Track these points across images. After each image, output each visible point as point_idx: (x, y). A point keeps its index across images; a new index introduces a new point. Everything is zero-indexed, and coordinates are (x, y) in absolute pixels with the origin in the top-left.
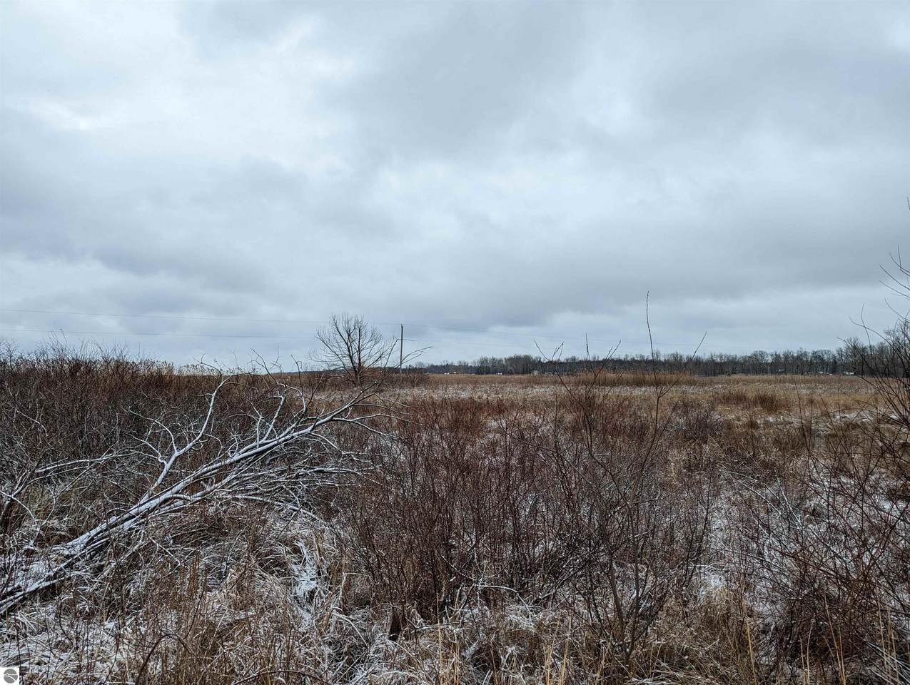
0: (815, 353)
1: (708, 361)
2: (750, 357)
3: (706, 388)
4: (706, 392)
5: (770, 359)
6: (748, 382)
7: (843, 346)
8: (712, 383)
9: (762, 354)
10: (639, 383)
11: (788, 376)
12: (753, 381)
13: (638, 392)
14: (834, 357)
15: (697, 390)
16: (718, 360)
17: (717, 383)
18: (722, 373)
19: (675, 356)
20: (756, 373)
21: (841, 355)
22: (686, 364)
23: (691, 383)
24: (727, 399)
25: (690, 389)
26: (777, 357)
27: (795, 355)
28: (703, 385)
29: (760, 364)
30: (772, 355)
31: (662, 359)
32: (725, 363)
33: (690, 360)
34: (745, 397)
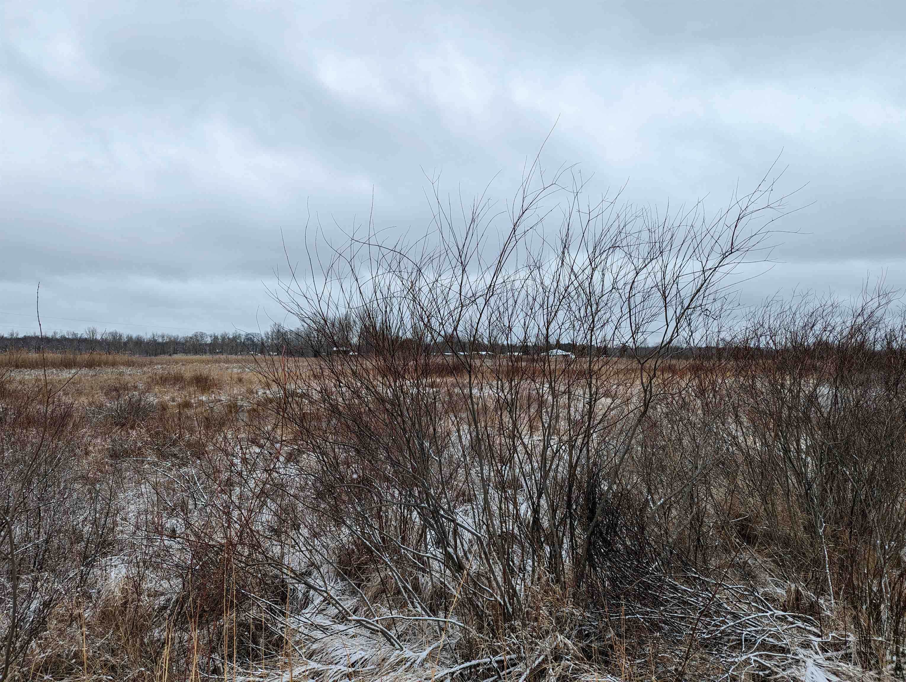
0: (248, 334)
1: (150, 341)
2: (191, 338)
3: (145, 369)
4: (144, 373)
5: (209, 340)
6: (185, 363)
7: (269, 330)
8: (151, 363)
9: (202, 335)
10: (68, 365)
11: (223, 357)
12: (192, 362)
13: (66, 374)
14: (262, 339)
15: (134, 371)
16: (160, 340)
17: (157, 364)
18: (164, 352)
19: (114, 335)
20: (196, 353)
21: (268, 338)
22: (125, 344)
23: (129, 364)
24: (164, 381)
25: (128, 371)
26: (216, 338)
27: (231, 337)
28: (142, 365)
29: (200, 345)
30: (211, 337)
31: (99, 337)
32: (167, 343)
33: (130, 339)
34: (182, 377)
